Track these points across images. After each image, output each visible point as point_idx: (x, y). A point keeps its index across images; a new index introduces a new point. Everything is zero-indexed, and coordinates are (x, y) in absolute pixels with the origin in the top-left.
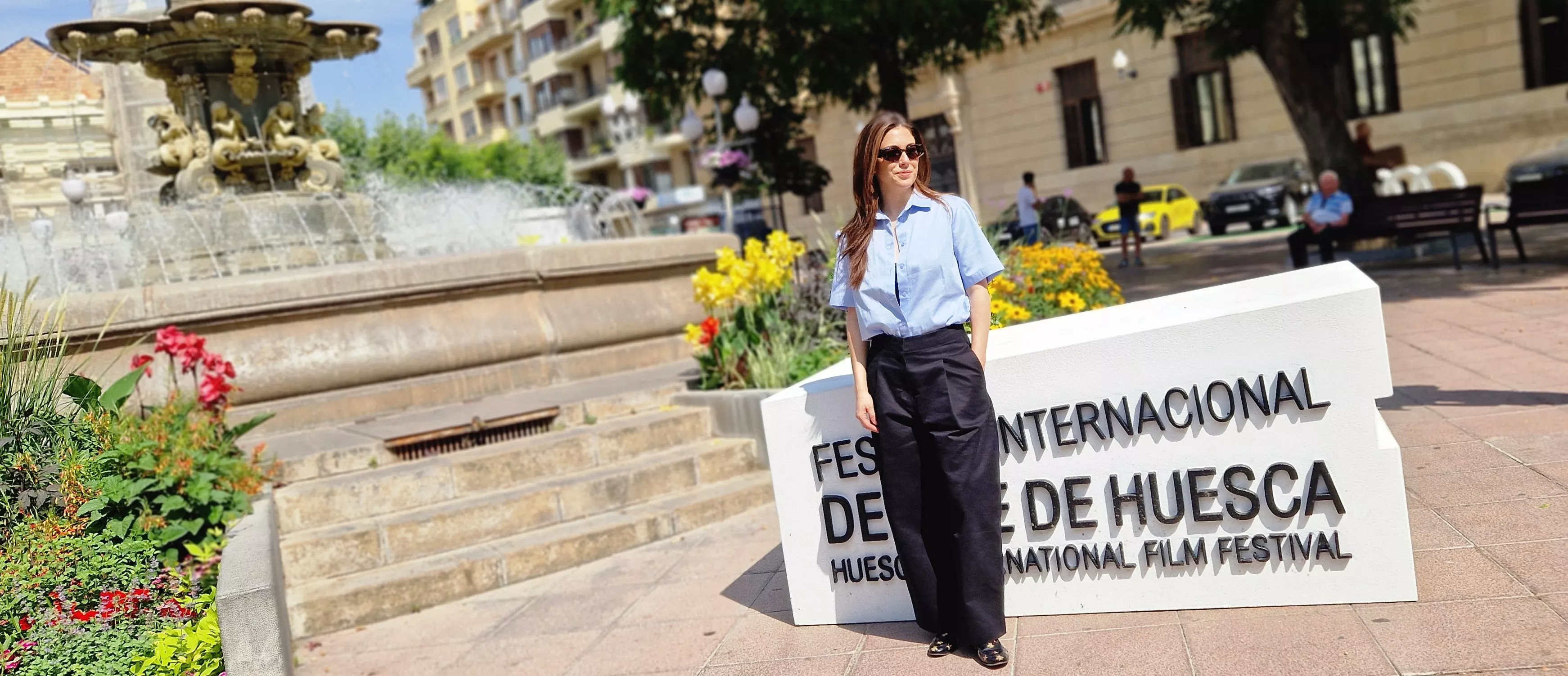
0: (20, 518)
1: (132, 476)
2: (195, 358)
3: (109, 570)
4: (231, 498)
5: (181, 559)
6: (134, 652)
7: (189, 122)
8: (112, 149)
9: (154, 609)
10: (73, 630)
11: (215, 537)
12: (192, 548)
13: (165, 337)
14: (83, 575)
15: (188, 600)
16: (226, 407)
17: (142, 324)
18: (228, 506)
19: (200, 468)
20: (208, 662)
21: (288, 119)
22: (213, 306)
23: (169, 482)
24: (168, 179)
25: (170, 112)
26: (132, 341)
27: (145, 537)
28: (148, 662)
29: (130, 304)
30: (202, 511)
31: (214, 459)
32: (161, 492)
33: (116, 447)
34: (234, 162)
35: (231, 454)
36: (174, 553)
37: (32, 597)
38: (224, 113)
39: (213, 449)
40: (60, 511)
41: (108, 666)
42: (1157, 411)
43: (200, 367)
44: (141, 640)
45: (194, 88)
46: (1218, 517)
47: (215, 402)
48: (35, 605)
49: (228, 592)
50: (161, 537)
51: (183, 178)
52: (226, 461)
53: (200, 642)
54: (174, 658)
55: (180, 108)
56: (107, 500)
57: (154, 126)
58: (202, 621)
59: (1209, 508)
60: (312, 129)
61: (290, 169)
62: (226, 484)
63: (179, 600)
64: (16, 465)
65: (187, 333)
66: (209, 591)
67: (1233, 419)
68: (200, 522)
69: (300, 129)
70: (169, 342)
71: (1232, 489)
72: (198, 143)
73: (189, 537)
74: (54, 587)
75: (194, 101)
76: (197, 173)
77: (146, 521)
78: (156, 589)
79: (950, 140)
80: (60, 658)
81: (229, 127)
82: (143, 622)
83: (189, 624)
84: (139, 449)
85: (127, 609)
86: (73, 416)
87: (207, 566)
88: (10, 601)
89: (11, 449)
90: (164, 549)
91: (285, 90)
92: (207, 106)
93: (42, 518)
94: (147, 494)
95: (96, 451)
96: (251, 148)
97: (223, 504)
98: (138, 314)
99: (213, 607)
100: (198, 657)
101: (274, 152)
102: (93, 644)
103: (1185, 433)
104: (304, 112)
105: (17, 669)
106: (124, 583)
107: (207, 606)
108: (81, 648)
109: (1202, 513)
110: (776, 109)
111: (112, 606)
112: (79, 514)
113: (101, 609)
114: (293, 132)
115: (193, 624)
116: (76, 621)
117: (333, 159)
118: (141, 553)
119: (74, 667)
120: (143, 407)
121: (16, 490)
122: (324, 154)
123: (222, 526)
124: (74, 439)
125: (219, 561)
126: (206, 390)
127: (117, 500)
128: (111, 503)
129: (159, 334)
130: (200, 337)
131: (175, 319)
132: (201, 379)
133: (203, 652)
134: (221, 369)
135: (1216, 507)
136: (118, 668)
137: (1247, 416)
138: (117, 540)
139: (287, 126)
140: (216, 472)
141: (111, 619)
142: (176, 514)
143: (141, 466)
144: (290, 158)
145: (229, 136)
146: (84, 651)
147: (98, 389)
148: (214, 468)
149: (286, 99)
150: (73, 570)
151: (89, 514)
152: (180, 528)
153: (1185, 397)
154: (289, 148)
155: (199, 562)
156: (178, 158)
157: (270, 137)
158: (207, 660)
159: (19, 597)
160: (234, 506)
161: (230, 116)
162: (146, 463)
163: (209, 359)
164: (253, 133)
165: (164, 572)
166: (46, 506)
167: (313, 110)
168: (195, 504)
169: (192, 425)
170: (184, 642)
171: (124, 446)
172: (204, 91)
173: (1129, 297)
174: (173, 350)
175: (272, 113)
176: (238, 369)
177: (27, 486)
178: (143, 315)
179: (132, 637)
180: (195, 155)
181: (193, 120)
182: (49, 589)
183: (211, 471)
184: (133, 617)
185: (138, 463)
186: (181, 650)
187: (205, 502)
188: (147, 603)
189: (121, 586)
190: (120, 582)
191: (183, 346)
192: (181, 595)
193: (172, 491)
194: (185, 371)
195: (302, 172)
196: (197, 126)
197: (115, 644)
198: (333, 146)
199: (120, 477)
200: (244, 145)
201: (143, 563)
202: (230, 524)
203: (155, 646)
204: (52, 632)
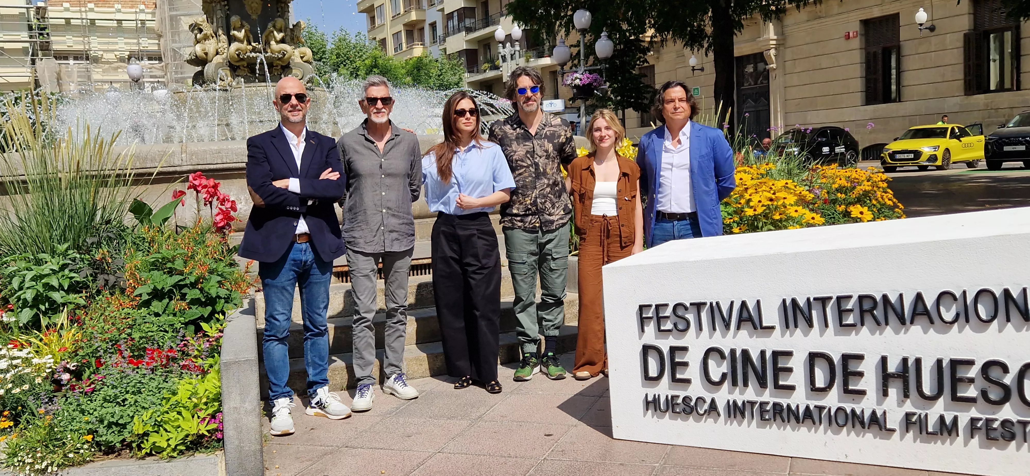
0: (99, 292)
1: (169, 273)
2: (212, 196)
3: (152, 334)
4: (230, 295)
5: (196, 333)
6: (165, 391)
7: (215, 29)
8: (159, 44)
9: (178, 364)
10: (128, 371)
11: (218, 320)
12: (204, 326)
13: (195, 180)
14: (136, 336)
15: (200, 361)
16: (230, 232)
17: (178, 169)
18: (228, 300)
19: (211, 272)
20: (211, 405)
21: (280, 31)
22: (225, 161)
23: (192, 279)
24: (199, 68)
25: (203, 21)
26: (175, 180)
27: (175, 315)
28: (174, 399)
29: (173, 154)
30: (211, 301)
31: (221, 267)
32: (186, 285)
33: (161, 251)
34: (243, 60)
35: (231, 265)
36: (192, 328)
37: (104, 346)
38: (238, 24)
39: (221, 260)
40: (123, 291)
41: (149, 398)
42: (929, 308)
43: (215, 202)
44: (170, 384)
45: (221, 5)
46: (972, 400)
47: (223, 227)
48: (105, 351)
49: (228, 358)
50: (184, 316)
51: (209, 69)
52: (227, 269)
53: (206, 390)
54: (189, 398)
55: (210, 19)
56: (152, 287)
57: (192, 31)
58: (209, 376)
59: (965, 392)
60: (295, 39)
61: (279, 67)
62: (228, 285)
63: (194, 360)
64: (98, 257)
65: (208, 178)
66: (213, 357)
67: (995, 322)
68: (209, 308)
69: (288, 38)
70: (197, 183)
71: (987, 379)
72: (220, 45)
73: (202, 318)
74: (118, 341)
75: (219, 14)
76: (219, 66)
77: (176, 304)
78: (180, 351)
79: (766, 74)
80: (119, 389)
81: (241, 34)
82: (171, 372)
83: (200, 377)
84: (175, 254)
85: (162, 362)
86: (134, 227)
87: (213, 339)
88: (91, 347)
89: (95, 246)
90: (186, 324)
91: (280, 9)
92: (228, 18)
93: (112, 294)
94: (178, 286)
95: (146, 253)
96: (254, 50)
97: (224, 298)
98: (177, 163)
99: (216, 367)
100: (204, 400)
101: (269, 54)
102: (140, 382)
103: (951, 328)
104: (291, 27)
105: (92, 393)
106: (161, 344)
107: (211, 366)
108: (132, 384)
109: (959, 395)
110: (628, 42)
111: (153, 359)
112: (135, 294)
113: (147, 360)
114: (283, 41)
115: (202, 378)
116: (130, 365)
117: (307, 62)
118: (172, 325)
119: (127, 396)
120: (177, 226)
121: (96, 274)
122: (302, 58)
123: (224, 314)
124: (134, 243)
125: (221, 337)
126: (218, 218)
127: (159, 287)
128: (155, 289)
129: (191, 178)
130: (217, 181)
131: (200, 167)
132: (216, 211)
133: (208, 398)
134: (229, 205)
135: (972, 392)
136: (155, 400)
137: (1008, 320)
138: (157, 315)
139: (279, 36)
140: (221, 275)
141: (152, 367)
142: (195, 302)
143: (175, 267)
144: (279, 59)
145: (241, 41)
146: (134, 386)
147: (151, 210)
148: (220, 273)
149: (279, 16)
150: (129, 331)
151: (140, 295)
152: (196, 312)
153: (955, 298)
154: (279, 52)
155: (208, 336)
156: (206, 54)
157: (267, 43)
158: (210, 403)
159: (97, 345)
160: (232, 301)
161: (242, 26)
162: (178, 264)
163: (221, 197)
164: (257, 40)
165: (186, 340)
166: (114, 286)
167: (297, 25)
168: (207, 296)
169: (208, 242)
170: (196, 389)
171: (165, 252)
172: (227, 7)
173: (909, 214)
174: (199, 189)
175: (270, 25)
176: (239, 206)
177: (103, 272)
178: (180, 163)
179: (164, 381)
180: (217, 53)
181: (218, 27)
182: (115, 342)
183: (219, 275)
184: (166, 367)
185: (174, 264)
186: (195, 394)
187: (214, 296)
188: (174, 359)
189: (159, 346)
190: (158, 343)
191: (205, 187)
192: (195, 357)
193: (193, 285)
194: (205, 205)
195: (286, 69)
196: (220, 32)
197: (154, 384)
198: (309, 52)
199: (162, 272)
200: (250, 47)
201: (173, 332)
202: (229, 313)
203: (178, 389)
204: (115, 371)
